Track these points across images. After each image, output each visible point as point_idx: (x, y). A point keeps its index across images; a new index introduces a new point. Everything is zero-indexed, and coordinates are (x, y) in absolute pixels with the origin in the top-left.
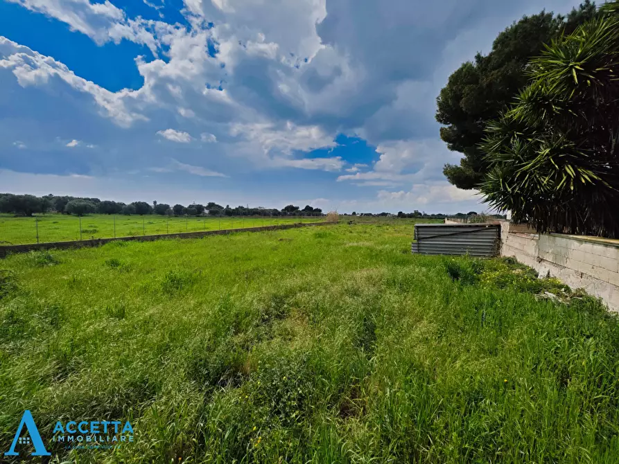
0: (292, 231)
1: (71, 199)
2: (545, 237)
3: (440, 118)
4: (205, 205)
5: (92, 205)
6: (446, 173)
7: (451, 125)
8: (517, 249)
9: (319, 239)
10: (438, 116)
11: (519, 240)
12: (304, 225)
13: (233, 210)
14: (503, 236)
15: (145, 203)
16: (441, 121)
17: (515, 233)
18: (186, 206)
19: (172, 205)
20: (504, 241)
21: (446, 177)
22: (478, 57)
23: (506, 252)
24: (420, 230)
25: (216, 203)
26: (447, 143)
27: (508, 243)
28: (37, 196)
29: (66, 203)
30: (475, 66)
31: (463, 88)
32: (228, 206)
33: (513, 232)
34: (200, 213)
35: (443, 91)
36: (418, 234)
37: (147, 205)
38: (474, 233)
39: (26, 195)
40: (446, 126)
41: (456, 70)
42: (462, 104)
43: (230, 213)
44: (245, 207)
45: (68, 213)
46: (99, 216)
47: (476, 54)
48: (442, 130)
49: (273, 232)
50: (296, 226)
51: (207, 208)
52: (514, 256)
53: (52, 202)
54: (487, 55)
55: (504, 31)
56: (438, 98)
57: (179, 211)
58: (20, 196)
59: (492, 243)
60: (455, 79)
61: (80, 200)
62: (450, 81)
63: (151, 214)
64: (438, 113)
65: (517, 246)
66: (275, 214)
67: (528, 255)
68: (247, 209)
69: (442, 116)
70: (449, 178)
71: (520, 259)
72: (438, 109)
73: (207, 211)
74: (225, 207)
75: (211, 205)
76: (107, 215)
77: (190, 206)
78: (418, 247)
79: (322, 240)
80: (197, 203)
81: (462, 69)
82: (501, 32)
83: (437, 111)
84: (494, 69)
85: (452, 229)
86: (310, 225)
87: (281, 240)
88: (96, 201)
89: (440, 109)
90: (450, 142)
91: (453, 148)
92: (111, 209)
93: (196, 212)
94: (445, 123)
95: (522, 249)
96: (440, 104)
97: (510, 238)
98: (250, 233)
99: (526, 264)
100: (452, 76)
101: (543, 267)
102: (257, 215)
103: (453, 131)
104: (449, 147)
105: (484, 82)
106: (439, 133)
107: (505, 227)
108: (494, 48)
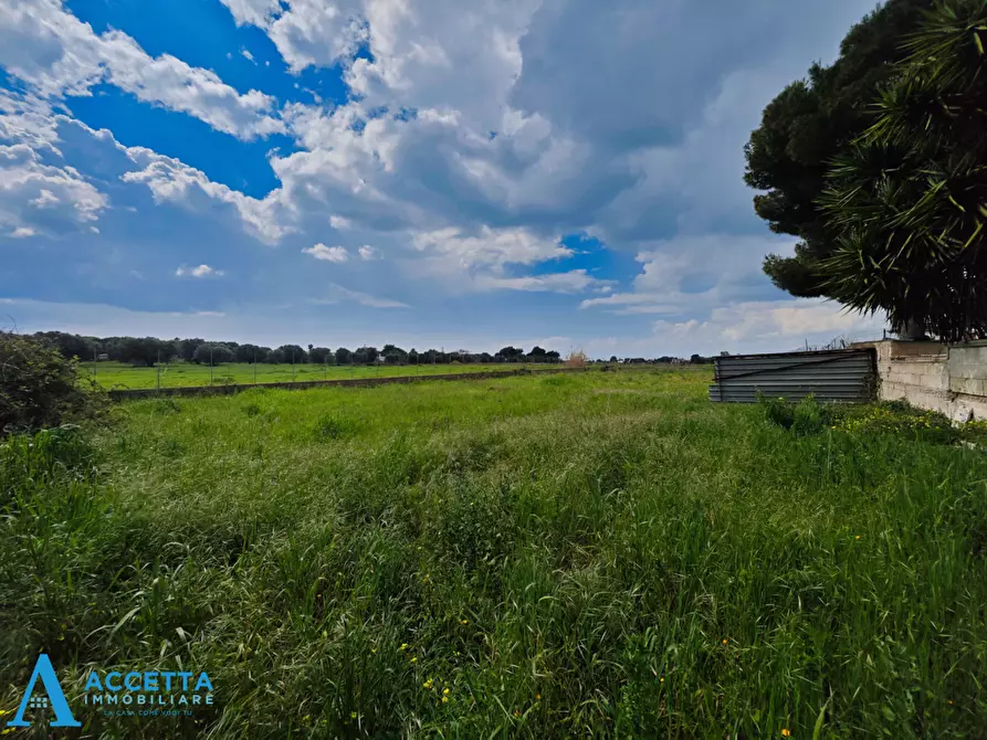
0: (509, 379)
1: (201, 341)
2: (958, 354)
3: (751, 180)
4: (380, 349)
5: (228, 350)
6: (768, 269)
7: (773, 190)
8: (908, 384)
9: (553, 386)
10: (747, 177)
11: (911, 368)
12: (530, 372)
13: (421, 355)
14: (882, 368)
15: (297, 347)
16: (754, 185)
17: (904, 359)
18: (353, 350)
19: (333, 351)
20: (883, 376)
21: (769, 278)
22: (816, 71)
23: (888, 393)
24: (723, 362)
25: (396, 346)
26: (768, 221)
27: (893, 377)
28: (161, 339)
29: (195, 348)
30: (809, 86)
31: (789, 123)
32: (413, 350)
33: (899, 359)
34: (373, 360)
35: (755, 135)
36: (720, 371)
37: (301, 350)
38: (823, 365)
39: (148, 338)
40: (765, 193)
41: (776, 96)
42: (790, 150)
43: (414, 359)
44: (440, 351)
45: (198, 363)
46: (236, 364)
47: (811, 66)
48: (757, 200)
49: (480, 382)
50: (515, 373)
51: (383, 353)
52: (903, 399)
53: (178, 346)
54: (831, 64)
55: (859, 22)
56: (747, 147)
57: (343, 357)
58: (140, 340)
59: (862, 380)
60: (774, 113)
61: (213, 344)
62: (766, 116)
63: (305, 362)
64: (748, 172)
65: (907, 379)
66: (485, 358)
67: (930, 391)
68: (443, 354)
69: (756, 175)
70: (774, 278)
71: (915, 401)
72: (747, 164)
73: (382, 358)
74: (408, 351)
75: (389, 348)
76: (247, 364)
77: (359, 350)
78: (721, 391)
79: (557, 388)
80: (368, 346)
81: (785, 93)
82: (854, 24)
83: (747, 168)
84: (845, 83)
85: (782, 360)
86: (538, 372)
87: (491, 388)
88: (234, 345)
89: (752, 165)
90: (772, 219)
91: (778, 230)
92: (251, 355)
93: (368, 357)
94: (763, 187)
95: (917, 383)
96: (751, 158)
97: (895, 368)
98: (444, 382)
99: (927, 408)
100: (769, 107)
101: (961, 407)
102: (456, 362)
103: (778, 200)
104: (773, 228)
105: (828, 108)
106: (753, 204)
107: (885, 353)
108: (843, 52)
